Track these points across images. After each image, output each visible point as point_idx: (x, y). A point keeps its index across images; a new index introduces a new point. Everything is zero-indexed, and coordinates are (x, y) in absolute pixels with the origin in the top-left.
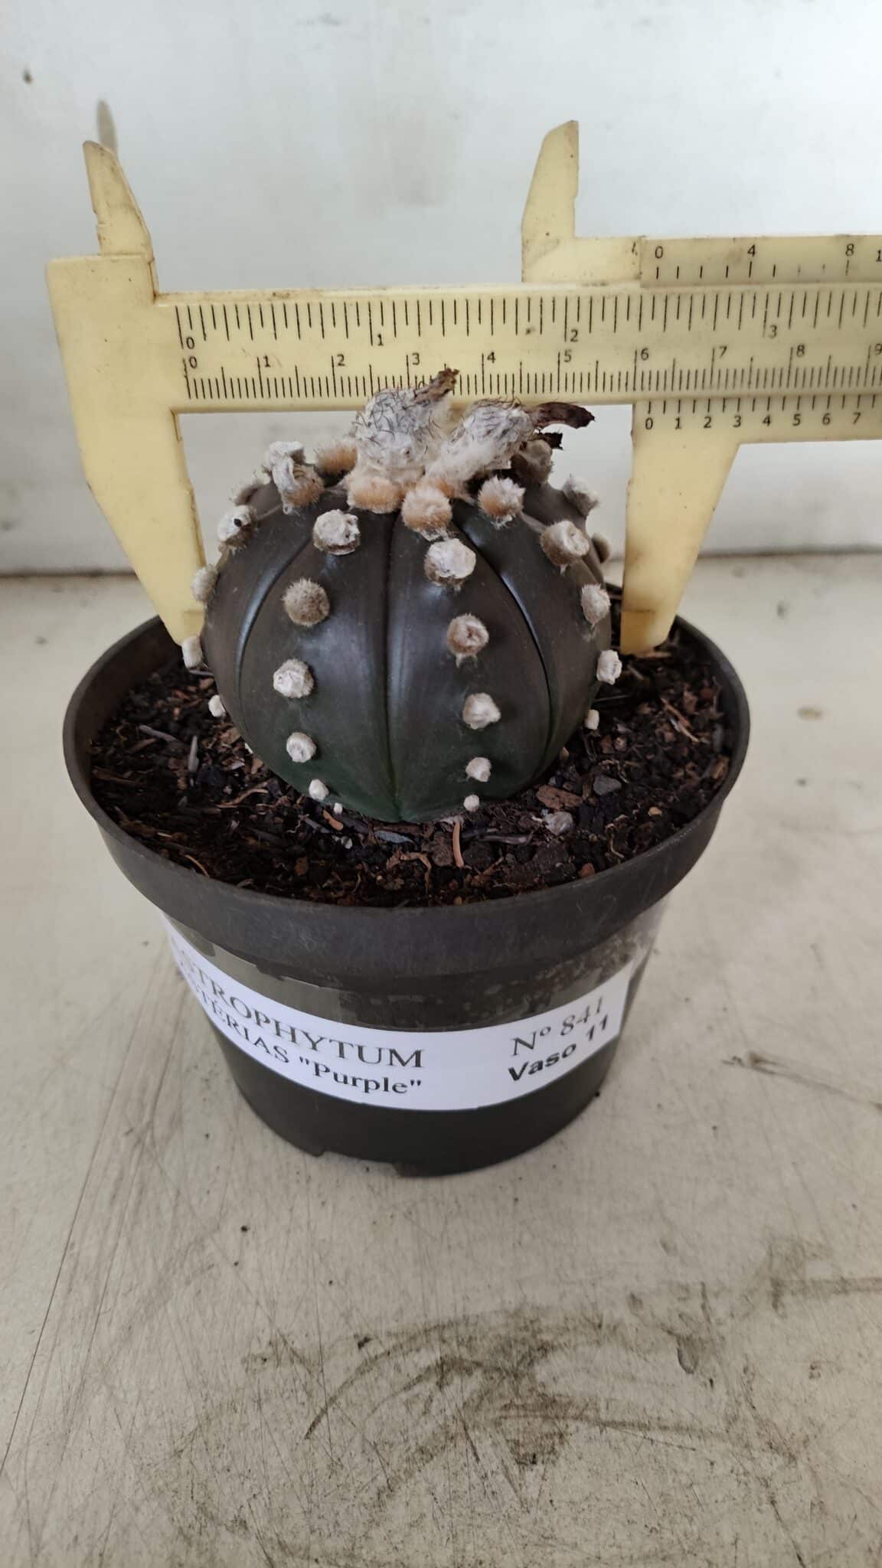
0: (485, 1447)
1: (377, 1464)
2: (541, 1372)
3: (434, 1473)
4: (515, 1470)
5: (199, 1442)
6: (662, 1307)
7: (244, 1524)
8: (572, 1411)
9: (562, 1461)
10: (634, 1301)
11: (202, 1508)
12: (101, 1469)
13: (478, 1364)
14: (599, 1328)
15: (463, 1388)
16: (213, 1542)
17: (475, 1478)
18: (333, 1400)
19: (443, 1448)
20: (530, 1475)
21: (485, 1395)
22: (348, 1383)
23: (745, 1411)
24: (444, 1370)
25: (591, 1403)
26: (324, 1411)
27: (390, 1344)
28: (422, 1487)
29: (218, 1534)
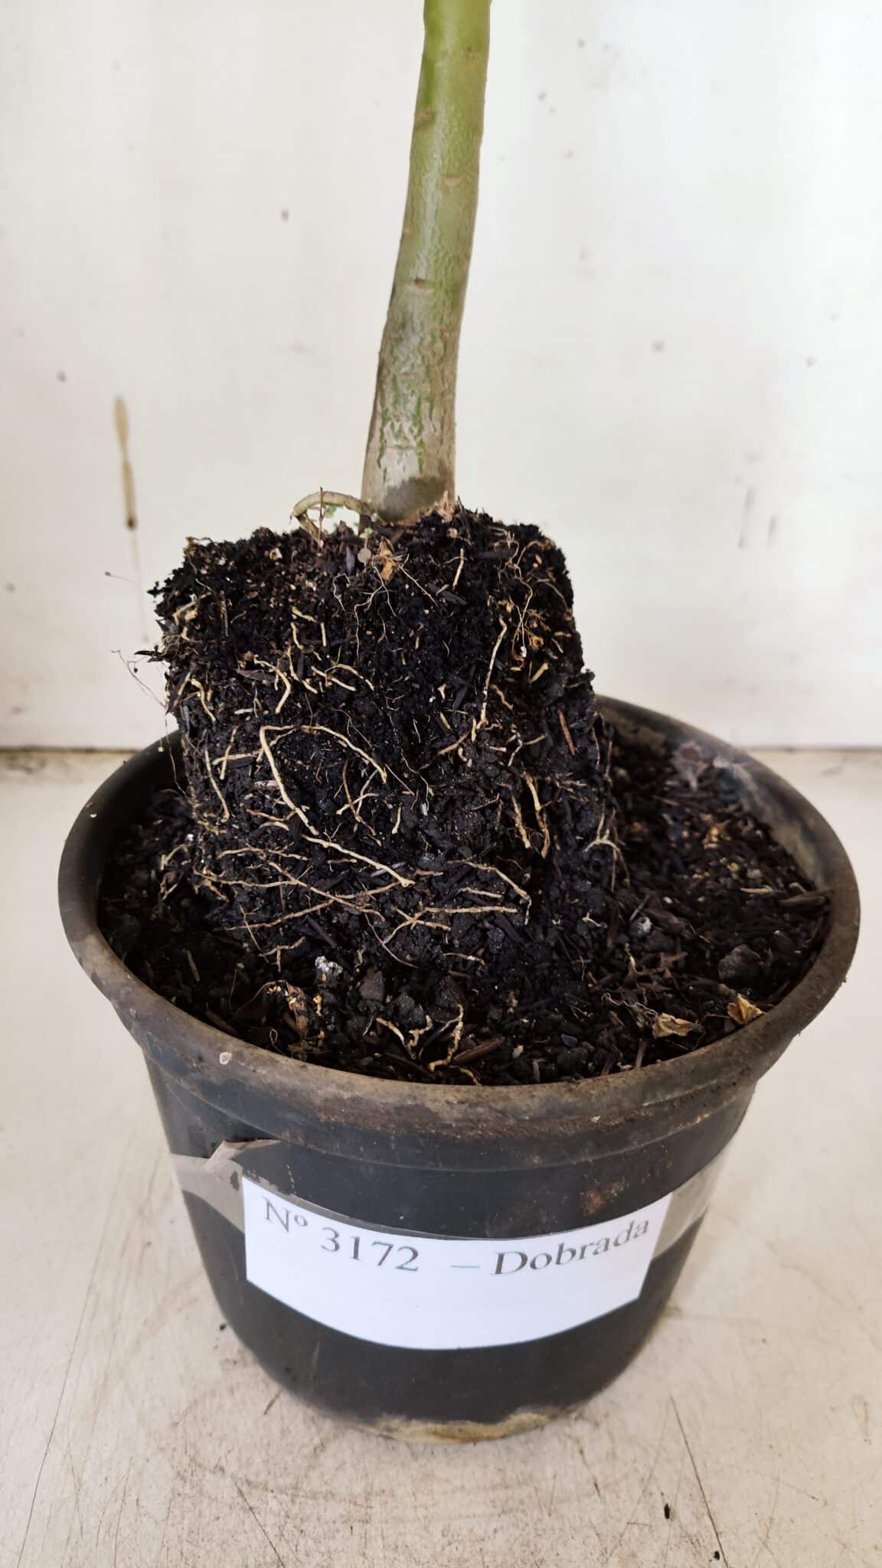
5: (190, 1418)
7: (222, 1469)
11: (193, 1459)
12: (121, 1436)
16: (200, 1480)
29: (204, 1476)
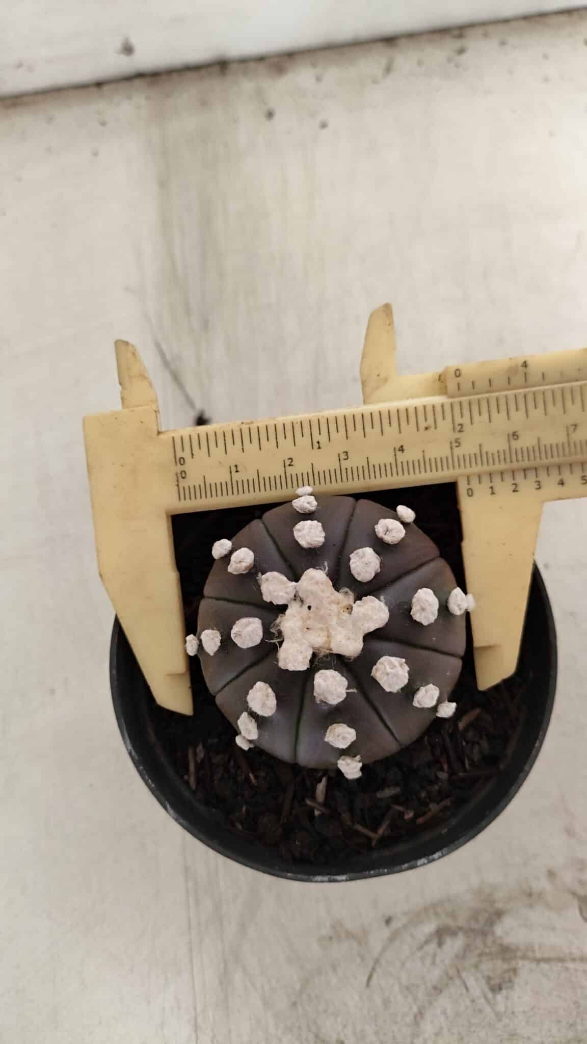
0: (471, 982)
1: (410, 999)
2: (499, 930)
3: (443, 1002)
4: (490, 995)
6: (567, 877)
8: (519, 954)
9: (516, 986)
10: (551, 874)
13: (460, 928)
14: (531, 897)
15: (453, 945)
17: (468, 1003)
18: (377, 961)
19: (447, 985)
20: (500, 998)
21: (467, 948)
22: (384, 949)
24: (441, 935)
25: (530, 948)
26: (373, 969)
27: (404, 920)
28: (439, 1011)
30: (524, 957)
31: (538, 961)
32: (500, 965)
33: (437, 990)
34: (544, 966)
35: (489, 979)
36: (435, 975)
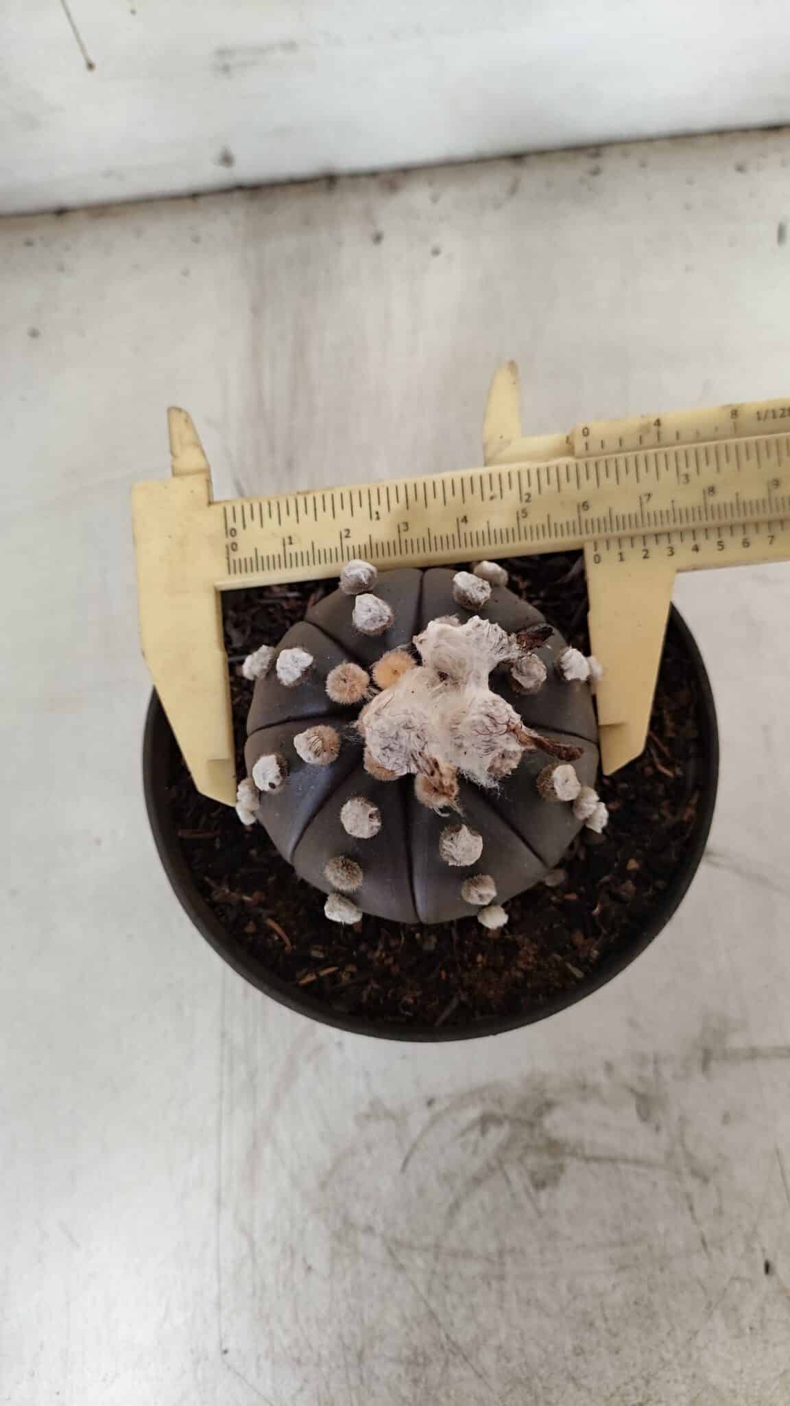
0: (513, 1175)
1: (447, 1188)
2: (548, 1122)
3: (483, 1195)
4: (532, 1190)
6: (626, 1072)
8: (567, 1150)
9: (562, 1184)
10: (609, 1067)
13: (506, 1117)
14: (585, 1090)
15: (497, 1135)
17: (508, 1197)
18: (415, 1146)
19: (487, 1177)
20: (543, 1195)
21: (512, 1140)
22: (424, 1132)
23: (678, 1149)
24: (485, 1122)
25: (580, 1145)
26: (411, 1153)
27: (447, 1103)
28: (476, 1203)
30: (573, 1154)
31: (587, 1159)
32: (547, 1161)
33: (477, 1181)
34: (594, 1166)
35: (532, 1175)
36: (476, 1164)
